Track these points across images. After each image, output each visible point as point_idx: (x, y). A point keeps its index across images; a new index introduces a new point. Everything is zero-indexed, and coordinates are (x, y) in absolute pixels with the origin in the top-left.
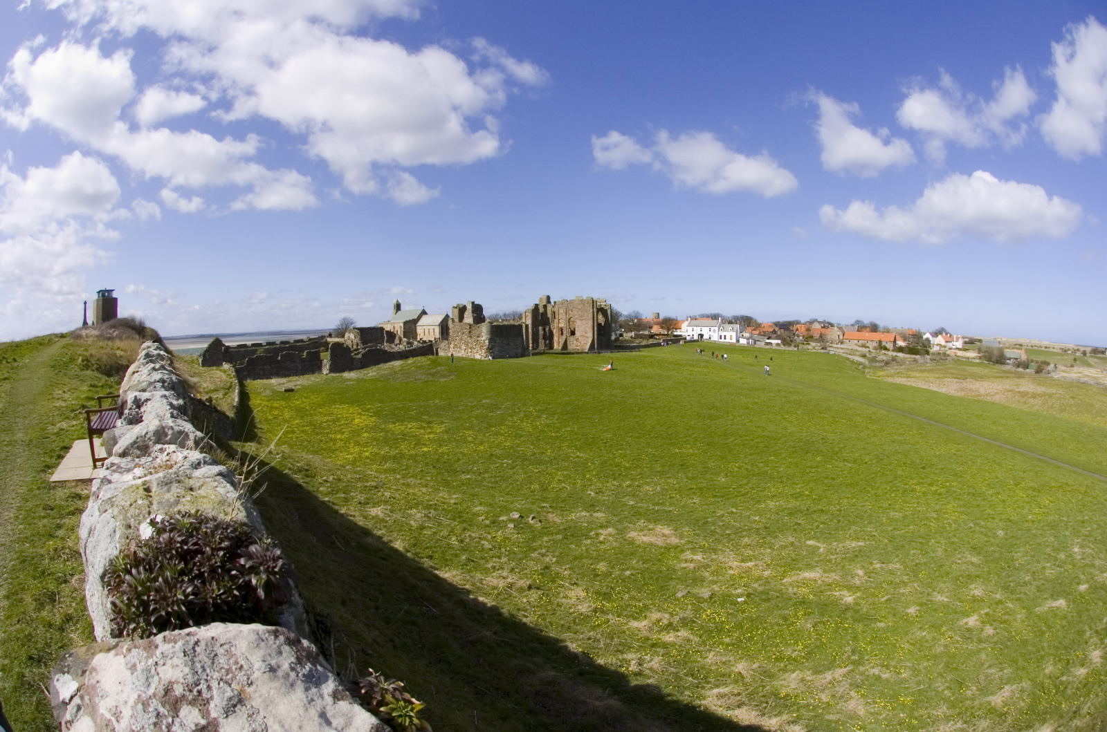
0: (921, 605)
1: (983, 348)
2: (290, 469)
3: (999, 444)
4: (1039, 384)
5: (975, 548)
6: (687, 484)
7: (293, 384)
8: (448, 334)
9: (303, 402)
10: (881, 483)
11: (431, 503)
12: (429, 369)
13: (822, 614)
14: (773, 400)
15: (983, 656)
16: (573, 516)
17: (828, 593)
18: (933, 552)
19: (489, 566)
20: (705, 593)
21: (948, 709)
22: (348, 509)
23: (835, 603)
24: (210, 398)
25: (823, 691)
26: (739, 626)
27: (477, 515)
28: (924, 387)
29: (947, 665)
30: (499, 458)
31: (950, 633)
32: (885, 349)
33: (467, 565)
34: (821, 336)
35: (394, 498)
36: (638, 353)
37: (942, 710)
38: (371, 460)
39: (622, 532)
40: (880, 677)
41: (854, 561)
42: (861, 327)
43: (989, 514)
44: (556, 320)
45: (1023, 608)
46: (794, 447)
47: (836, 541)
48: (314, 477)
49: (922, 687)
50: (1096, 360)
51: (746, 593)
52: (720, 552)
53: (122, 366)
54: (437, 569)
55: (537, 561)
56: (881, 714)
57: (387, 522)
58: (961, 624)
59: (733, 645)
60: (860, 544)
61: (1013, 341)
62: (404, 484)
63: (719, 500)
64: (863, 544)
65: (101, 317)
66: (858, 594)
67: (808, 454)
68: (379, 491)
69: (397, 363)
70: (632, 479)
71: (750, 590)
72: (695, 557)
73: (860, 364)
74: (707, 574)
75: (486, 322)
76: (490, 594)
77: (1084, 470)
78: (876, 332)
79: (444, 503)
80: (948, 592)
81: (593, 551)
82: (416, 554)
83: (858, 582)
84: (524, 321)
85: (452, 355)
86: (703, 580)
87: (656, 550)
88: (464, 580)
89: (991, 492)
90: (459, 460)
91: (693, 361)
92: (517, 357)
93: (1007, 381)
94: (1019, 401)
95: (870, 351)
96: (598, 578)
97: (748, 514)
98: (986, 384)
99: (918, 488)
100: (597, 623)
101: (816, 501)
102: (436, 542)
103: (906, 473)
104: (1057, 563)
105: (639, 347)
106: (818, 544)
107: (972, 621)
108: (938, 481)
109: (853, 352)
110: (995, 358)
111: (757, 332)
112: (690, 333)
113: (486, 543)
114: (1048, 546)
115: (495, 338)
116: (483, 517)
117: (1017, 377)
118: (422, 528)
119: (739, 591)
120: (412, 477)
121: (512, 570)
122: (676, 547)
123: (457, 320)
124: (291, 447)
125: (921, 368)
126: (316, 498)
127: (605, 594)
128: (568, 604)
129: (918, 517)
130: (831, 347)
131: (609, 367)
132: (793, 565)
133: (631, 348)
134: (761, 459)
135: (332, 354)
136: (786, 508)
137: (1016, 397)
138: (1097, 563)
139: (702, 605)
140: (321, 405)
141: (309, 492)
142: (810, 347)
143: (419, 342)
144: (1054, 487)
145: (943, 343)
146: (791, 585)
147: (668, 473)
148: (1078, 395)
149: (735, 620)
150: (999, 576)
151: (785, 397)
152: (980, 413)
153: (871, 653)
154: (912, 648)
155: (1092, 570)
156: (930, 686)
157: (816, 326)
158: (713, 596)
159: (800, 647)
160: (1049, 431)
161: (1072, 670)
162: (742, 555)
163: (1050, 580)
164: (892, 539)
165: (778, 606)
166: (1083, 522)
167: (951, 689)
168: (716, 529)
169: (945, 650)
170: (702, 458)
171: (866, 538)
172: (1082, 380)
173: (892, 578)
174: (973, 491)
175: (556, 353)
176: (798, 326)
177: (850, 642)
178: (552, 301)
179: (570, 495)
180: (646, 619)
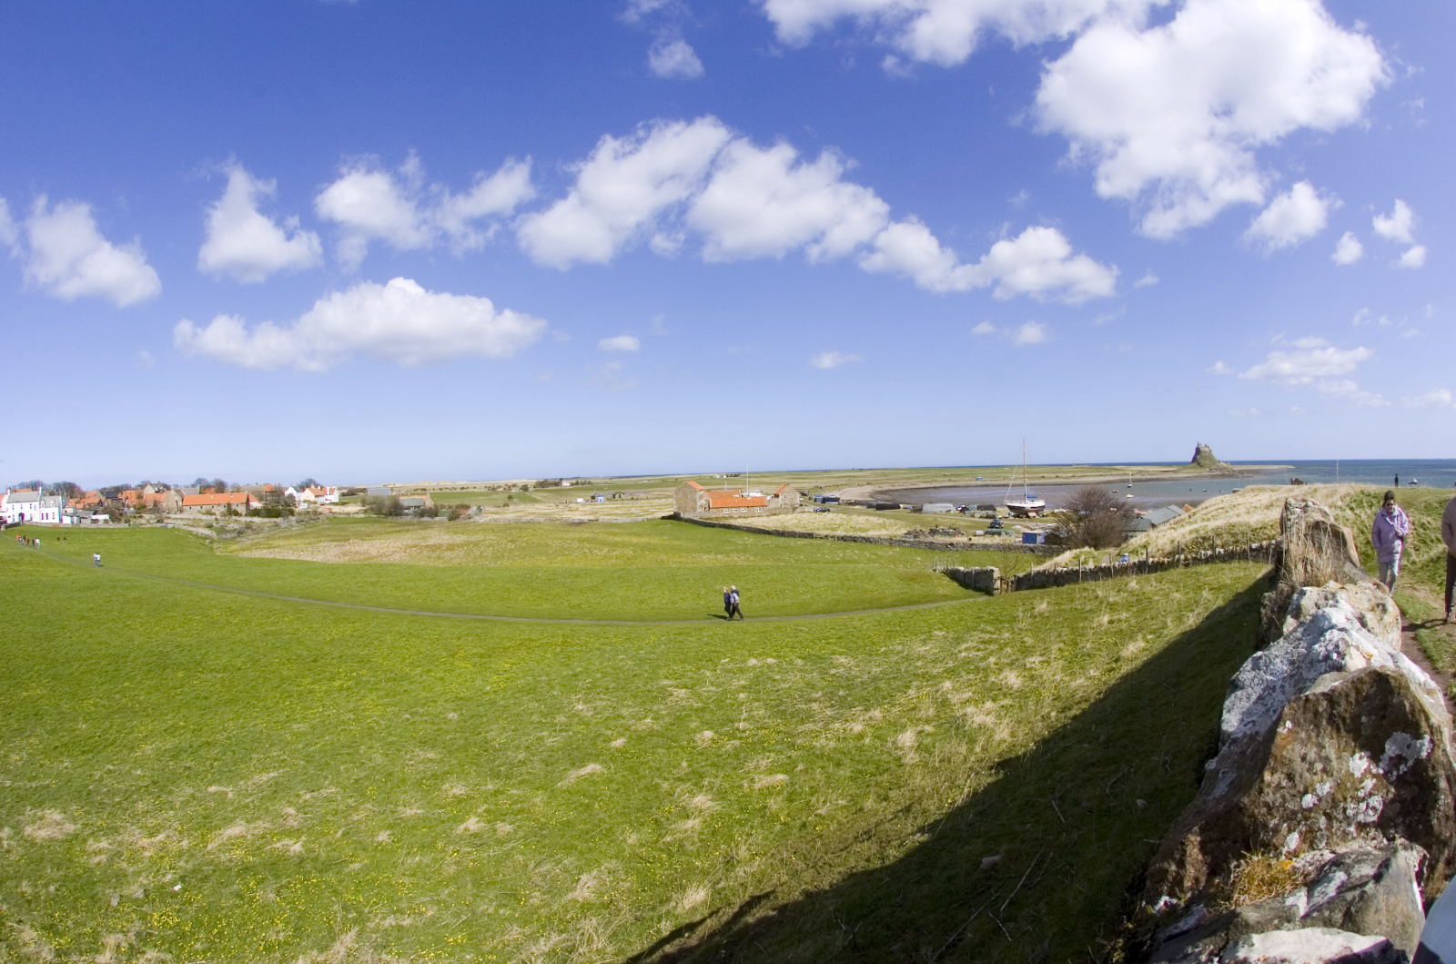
0: (390, 827)
1: (367, 498)
3: (414, 613)
4: (456, 533)
5: (425, 742)
6: (50, 741)
10: (266, 690)
13: (277, 877)
14: (109, 602)
15: (520, 857)
17: (268, 847)
18: (370, 760)
20: (137, 891)
21: (522, 927)
23: (283, 858)
26: (198, 923)
28: (293, 558)
29: (476, 884)
31: (452, 847)
32: (237, 514)
34: (156, 504)
37: (515, 933)
39: (18, 829)
40: (402, 926)
41: (275, 798)
42: (204, 488)
43: (426, 697)
45: (537, 789)
46: (148, 664)
47: (241, 779)
49: (464, 917)
50: (545, 494)
51: (177, 877)
52: (121, 830)
58: (459, 832)
59: (209, 950)
60: (272, 775)
61: (412, 485)
63: (90, 756)
64: (275, 774)
66: (304, 839)
67: (167, 671)
71: (180, 872)
72: (101, 845)
73: (206, 537)
74: (124, 865)
77: (553, 619)
78: (223, 492)
80: (416, 802)
83: (296, 823)
86: (125, 874)
89: (418, 670)
93: (408, 535)
94: (429, 557)
95: (216, 519)
97: (127, 768)
98: (377, 543)
99: (316, 687)
101: (196, 732)
103: (294, 671)
104: (558, 728)
106: (222, 789)
107: (473, 824)
108: (340, 673)
109: (195, 523)
110: (389, 511)
111: (80, 506)
112: (10, 512)
114: (532, 714)
117: (422, 529)
119: (169, 877)
122: (76, 836)
125: (285, 534)
129: (330, 723)
130: (169, 518)
132: (206, 824)
134: (116, 687)
136: (166, 750)
137: (425, 553)
138: (624, 712)
139: (144, 909)
142: (143, 521)
144: (509, 647)
145: (312, 498)
146: (219, 850)
147: (26, 730)
148: (519, 537)
149: (188, 916)
150: (477, 765)
151: (123, 595)
152: (374, 579)
153: (368, 902)
154: (414, 880)
155: (622, 721)
156: (474, 914)
157: (149, 491)
158: (148, 893)
159: (281, 926)
160: (483, 585)
161: (673, 826)
162: (147, 827)
163: (559, 749)
164: (309, 759)
165: (222, 883)
166: (575, 675)
167: (505, 906)
168: (103, 799)
169: (461, 868)
170: (52, 700)
171: (276, 765)
172: (524, 519)
173: (333, 806)
174: (392, 675)
176: (128, 493)
177: (333, 899)
180: (105, 949)
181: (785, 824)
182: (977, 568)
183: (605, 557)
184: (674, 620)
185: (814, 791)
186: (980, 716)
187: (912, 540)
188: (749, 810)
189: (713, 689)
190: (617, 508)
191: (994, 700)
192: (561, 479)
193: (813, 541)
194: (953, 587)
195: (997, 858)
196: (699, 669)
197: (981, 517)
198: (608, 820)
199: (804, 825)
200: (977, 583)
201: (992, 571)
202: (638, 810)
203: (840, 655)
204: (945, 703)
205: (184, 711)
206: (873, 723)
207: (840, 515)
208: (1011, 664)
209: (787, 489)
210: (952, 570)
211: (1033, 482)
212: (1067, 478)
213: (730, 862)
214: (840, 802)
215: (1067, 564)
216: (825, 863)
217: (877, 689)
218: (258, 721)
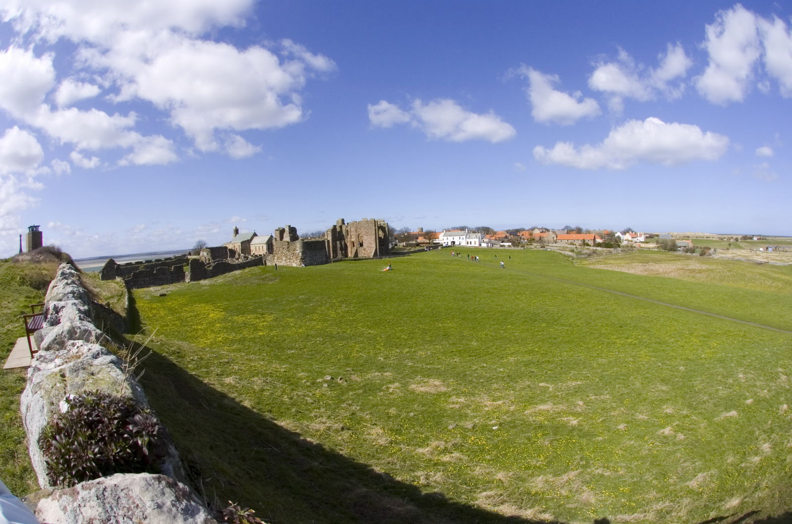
0: (628, 422)
1: (660, 240)
2: (167, 352)
5: (664, 380)
6: (449, 348)
7: (165, 290)
8: (272, 249)
9: (173, 304)
10: (590, 339)
11: (267, 372)
12: (260, 276)
13: (555, 434)
14: (507, 285)
15: (679, 455)
16: (369, 376)
17: (559, 419)
18: (633, 385)
19: (312, 415)
20: (469, 425)
21: (657, 493)
22: (210, 380)
23: (564, 426)
24: (108, 303)
25: (562, 488)
26: (496, 446)
27: (300, 379)
28: (618, 270)
29: (652, 463)
30: (313, 337)
31: (651, 441)
32: (588, 245)
33: (296, 416)
34: (540, 238)
35: (241, 370)
36: (408, 257)
37: (653, 494)
38: (223, 343)
39: (405, 385)
40: (603, 475)
41: (575, 395)
42: (569, 231)
43: (672, 356)
44: (349, 236)
45: (705, 419)
46: (525, 318)
47: (560, 382)
48: (184, 357)
49: (635, 479)
50: (745, 244)
51: (498, 423)
52: (477, 395)
53: (47, 281)
54: (275, 420)
55: (346, 409)
56: (608, 501)
57: (237, 387)
58: (659, 433)
59: (493, 460)
60: (579, 383)
61: (682, 234)
62: (247, 359)
63: (473, 358)
64: (580, 383)
65: (31, 246)
66: (581, 418)
67: (536, 322)
68: (230, 365)
69: (238, 272)
70: (409, 348)
71: (501, 421)
72: (459, 400)
73: (570, 256)
74: (469, 411)
75: (299, 240)
76: (315, 435)
78: (580, 233)
79: (277, 372)
80: (646, 412)
81: (386, 400)
82: (260, 410)
83: (580, 410)
84: (326, 237)
85: (276, 265)
86: (466, 416)
87: (430, 397)
88: (296, 426)
90: (285, 340)
91: (448, 260)
92: (323, 264)
93: (679, 263)
94: (689, 276)
95: (576, 247)
96: (391, 419)
97: (495, 367)
98: (663, 265)
99: (618, 341)
100: (393, 451)
101: (544, 355)
102: (273, 400)
104: (727, 386)
105: (409, 253)
106: (547, 385)
107: (668, 430)
109: (564, 249)
110: (669, 247)
112: (446, 241)
113: (309, 399)
115: (307, 251)
116: (305, 380)
117: (686, 259)
118: (263, 390)
119: (494, 422)
120: (253, 354)
121: (329, 417)
122: (445, 394)
123: (278, 239)
124: (166, 336)
125: (614, 257)
126: (186, 373)
127: (397, 430)
128: (371, 439)
129: (620, 361)
130: (548, 246)
131: (388, 268)
132: (531, 401)
133: (404, 254)
134: (502, 327)
135: (191, 268)
136: (522, 362)
137: (687, 273)
138: (758, 383)
139: (468, 434)
140: (185, 305)
141: (181, 369)
142: (532, 247)
143: (252, 256)
144: (720, 333)
145: (630, 239)
146: (530, 415)
147: (435, 341)
149: (492, 442)
150: (684, 399)
151: (517, 283)
152: (660, 286)
153: (594, 459)
154: (624, 453)
155: (755, 389)
156: (641, 479)
157: (537, 232)
158: (475, 427)
159: (542, 458)
162: (493, 396)
163: (723, 398)
164: (601, 378)
165: (523, 431)
166: (744, 356)
167: (657, 479)
168: (473, 379)
169: (649, 453)
170: (459, 329)
171: (583, 378)
172: (736, 258)
173: (604, 405)
174: (659, 340)
175: (350, 260)
176: (524, 232)
177: (578, 452)
178: (346, 223)
179: (366, 361)
180: (428, 446)
181: (786, 473)
213: (757, 487)
216: (784, 502)
218: (581, 354)
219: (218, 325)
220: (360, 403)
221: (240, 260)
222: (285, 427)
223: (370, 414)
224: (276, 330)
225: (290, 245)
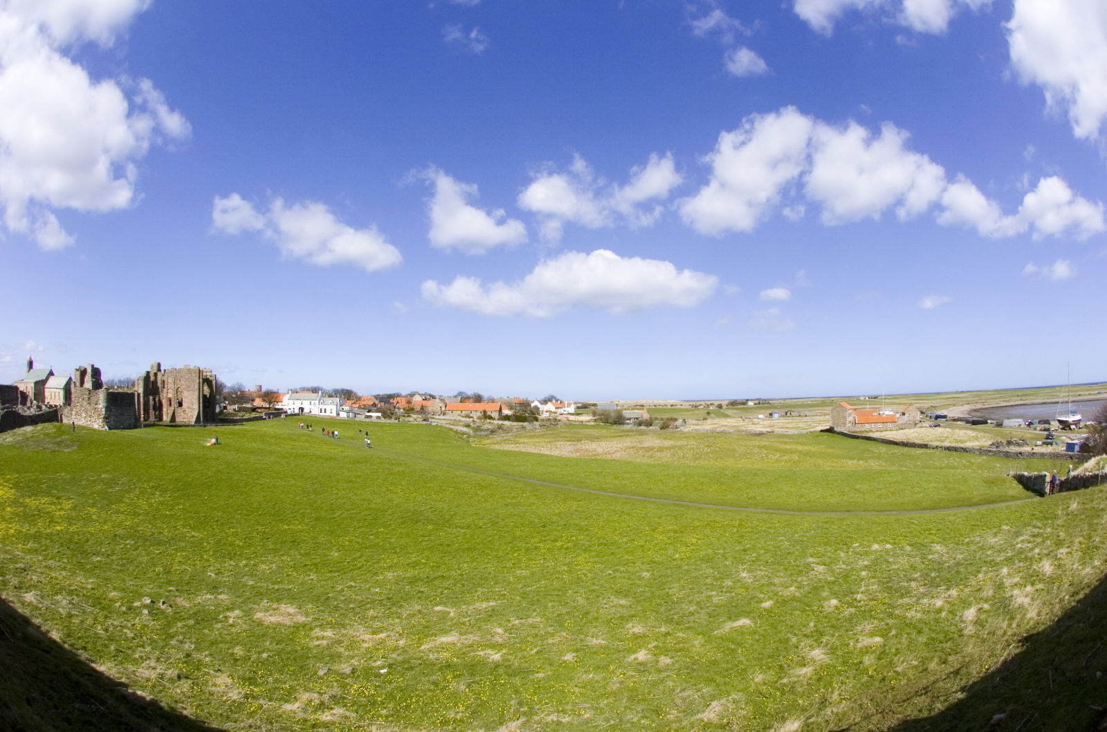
0: (577, 651)
1: (597, 411)
3: (627, 496)
4: (665, 439)
5: (620, 592)
6: (301, 560)
8: (70, 399)
10: (500, 544)
11: (72, 588)
12: (55, 437)
13: (472, 675)
14: (375, 473)
15: (671, 684)
16: (199, 599)
17: (472, 654)
18: (574, 602)
19: (137, 656)
20: (346, 668)
22: (8, 594)
23: (483, 663)
26: (391, 696)
27: (113, 601)
28: (535, 452)
29: (631, 699)
30: (122, 538)
31: (620, 670)
32: (490, 418)
33: (118, 656)
34: (422, 408)
35: (41, 583)
36: (241, 427)
38: (16, 539)
39: (248, 613)
40: (561, 722)
41: (489, 620)
42: (464, 398)
43: (628, 560)
44: (165, 390)
45: (699, 634)
46: (403, 518)
47: (465, 604)
49: (613, 722)
50: (735, 411)
51: (386, 664)
52: (348, 627)
54: (93, 662)
55: (178, 649)
57: (40, 610)
58: (630, 660)
59: (392, 716)
60: (491, 604)
61: (632, 402)
62: (46, 567)
63: (336, 574)
64: (494, 604)
66: (504, 651)
67: (419, 524)
68: (28, 574)
69: (29, 429)
70: (247, 559)
71: (390, 661)
72: (325, 634)
73: (464, 433)
74: (342, 650)
75: (103, 389)
76: (146, 687)
77: (733, 506)
78: (480, 402)
79: (83, 588)
80: (602, 635)
81: (227, 635)
82: (72, 645)
83: (500, 640)
84: (136, 389)
85: (73, 423)
86: (339, 656)
87: (285, 630)
88: (119, 673)
89: (625, 540)
90: (87, 541)
91: (294, 435)
92: (130, 429)
93: (628, 439)
94: (644, 456)
95: (474, 421)
96: (239, 663)
97: (367, 586)
98: (603, 444)
99: (542, 545)
100: (252, 709)
101: (434, 568)
102: (86, 632)
103: (526, 533)
104: (724, 590)
105: (242, 421)
106: (446, 609)
107: (642, 655)
108: (562, 537)
109: (456, 422)
110: (613, 419)
112: (292, 407)
113: (128, 631)
114: (707, 578)
115: (112, 407)
116: (119, 604)
117: (639, 435)
118: (70, 616)
119: (379, 663)
120: (52, 558)
121: (158, 660)
122: (304, 625)
123: (78, 384)
125: (530, 434)
127: (250, 679)
128: (218, 692)
129: (548, 572)
130: (434, 418)
131: (214, 441)
132: (427, 631)
133: (235, 422)
134: (371, 531)
136: (405, 578)
137: (640, 452)
138: (776, 581)
139: (347, 681)
142: (411, 419)
143: (46, 405)
144: (698, 527)
145: (553, 409)
146: (430, 651)
147: (280, 550)
148: (714, 443)
149: (384, 691)
150: (657, 612)
151: (388, 469)
152: (599, 470)
153: (540, 702)
154: (583, 691)
155: (773, 588)
156: (621, 720)
157: (417, 399)
158: (355, 671)
159: (462, 709)
160: (683, 478)
161: (791, 671)
162: (372, 627)
163: (721, 606)
164: (524, 596)
165: (424, 673)
166: (745, 550)
167: (647, 717)
168: (338, 604)
169: (622, 686)
170: (312, 534)
171: (497, 597)
172: (718, 430)
173: (534, 631)
174: (604, 541)
175: (166, 426)
176: (399, 399)
177: (513, 696)
178: (162, 369)
179: (193, 577)
180: (297, 701)
181: (871, 677)
182: (1036, 473)
183: (777, 461)
184: (823, 511)
185: (898, 651)
186: (1021, 597)
187: (994, 449)
188: (849, 662)
189: (844, 566)
190: (788, 423)
191: (1033, 584)
192: (747, 400)
193: (928, 451)
194: (1018, 489)
195: (1002, 716)
196: (836, 551)
197: (1041, 430)
198: (745, 662)
199: (884, 679)
200: (1033, 485)
201: (1045, 475)
202: (769, 657)
203: (937, 544)
204: (1000, 586)
205: (427, 553)
206: (950, 600)
207: (948, 429)
208: (1048, 555)
209: (911, 408)
210: (1019, 475)
211: (1074, 399)
212: (1095, 394)
213: (824, 702)
214: (914, 662)
215: (1091, 469)
216: (890, 711)
217: (958, 572)
218: (489, 565)
219: (9, 509)
220: (193, 640)
221: (32, 410)
222: (107, 673)
223: (211, 655)
224: (75, 524)
225: (92, 394)
